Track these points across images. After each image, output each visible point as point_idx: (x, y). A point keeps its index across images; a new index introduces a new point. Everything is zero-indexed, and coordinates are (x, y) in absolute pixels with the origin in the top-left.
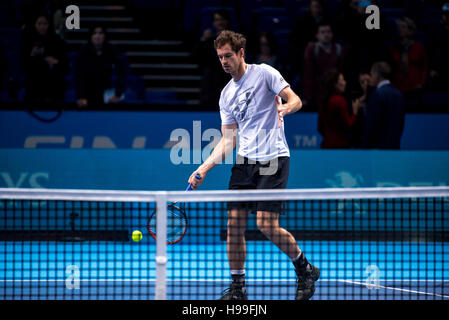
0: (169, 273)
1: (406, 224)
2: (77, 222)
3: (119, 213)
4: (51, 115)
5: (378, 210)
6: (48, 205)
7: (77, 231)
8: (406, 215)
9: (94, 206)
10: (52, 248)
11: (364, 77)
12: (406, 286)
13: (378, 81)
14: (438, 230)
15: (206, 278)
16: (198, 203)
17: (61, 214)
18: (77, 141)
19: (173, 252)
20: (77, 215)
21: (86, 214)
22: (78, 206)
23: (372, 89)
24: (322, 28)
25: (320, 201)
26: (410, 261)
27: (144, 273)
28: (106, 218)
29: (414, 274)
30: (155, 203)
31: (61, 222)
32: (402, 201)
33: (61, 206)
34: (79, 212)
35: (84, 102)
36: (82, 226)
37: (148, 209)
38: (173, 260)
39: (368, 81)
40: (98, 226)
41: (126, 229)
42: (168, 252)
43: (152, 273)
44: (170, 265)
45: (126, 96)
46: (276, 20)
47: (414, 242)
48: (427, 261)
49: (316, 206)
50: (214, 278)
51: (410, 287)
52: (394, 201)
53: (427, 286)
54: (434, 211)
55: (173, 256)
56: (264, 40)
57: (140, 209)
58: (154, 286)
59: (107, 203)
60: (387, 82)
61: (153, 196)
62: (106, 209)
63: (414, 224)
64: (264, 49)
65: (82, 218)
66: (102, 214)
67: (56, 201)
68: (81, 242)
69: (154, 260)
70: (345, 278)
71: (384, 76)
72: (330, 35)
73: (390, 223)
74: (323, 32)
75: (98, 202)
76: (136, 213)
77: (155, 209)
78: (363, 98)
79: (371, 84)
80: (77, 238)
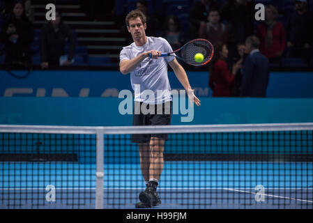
0: (106, 184)
1: (270, 149)
2: (41, 148)
3: (70, 142)
4: (23, 73)
5: (251, 140)
6: (21, 136)
7: (42, 155)
8: (270, 143)
9: (53, 137)
10: (24, 166)
11: (241, 47)
12: (270, 193)
13: (251, 50)
14: (292, 153)
15: (131, 187)
16: (125, 135)
17: (30, 142)
18: (41, 92)
19: (108, 169)
20: (41, 143)
21: (47, 142)
22: (42, 137)
23: (246, 55)
24: (212, 13)
25: (211, 134)
26: (273, 175)
27: (88, 184)
28: (62, 145)
29: (276, 184)
30: (96, 135)
31: (30, 148)
32: (268, 133)
33: (29, 137)
34: (42, 141)
35: (47, 64)
36: (44, 151)
37: (91, 139)
38: (108, 175)
39: (244, 50)
40: (56, 151)
41: (75, 153)
42: (105, 169)
43: (93, 184)
44: (106, 178)
45: (76, 61)
46: (180, 7)
47: (276, 162)
48: (285, 175)
49: (208, 137)
50: (137, 187)
51: (273, 193)
52: (262, 133)
53: (285, 193)
54: (290, 140)
55: (108, 172)
56: (171, 21)
57: (85, 139)
58: (95, 193)
59: (62, 135)
60: (257, 50)
61: (94, 130)
62: (62, 139)
63: (276, 149)
64: (172, 27)
65: (44, 145)
66: (59, 142)
67: (27, 134)
68: (44, 162)
69: (95, 175)
70: (228, 187)
71: (255, 46)
72: (218, 18)
73: (259, 149)
74: (212, 16)
75: (56, 135)
76: (82, 142)
77: (96, 139)
78: (240, 61)
79: (246, 52)
80: (41, 159)
